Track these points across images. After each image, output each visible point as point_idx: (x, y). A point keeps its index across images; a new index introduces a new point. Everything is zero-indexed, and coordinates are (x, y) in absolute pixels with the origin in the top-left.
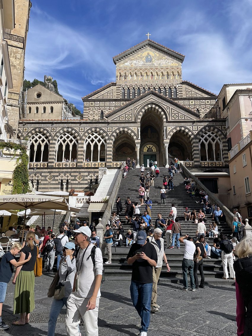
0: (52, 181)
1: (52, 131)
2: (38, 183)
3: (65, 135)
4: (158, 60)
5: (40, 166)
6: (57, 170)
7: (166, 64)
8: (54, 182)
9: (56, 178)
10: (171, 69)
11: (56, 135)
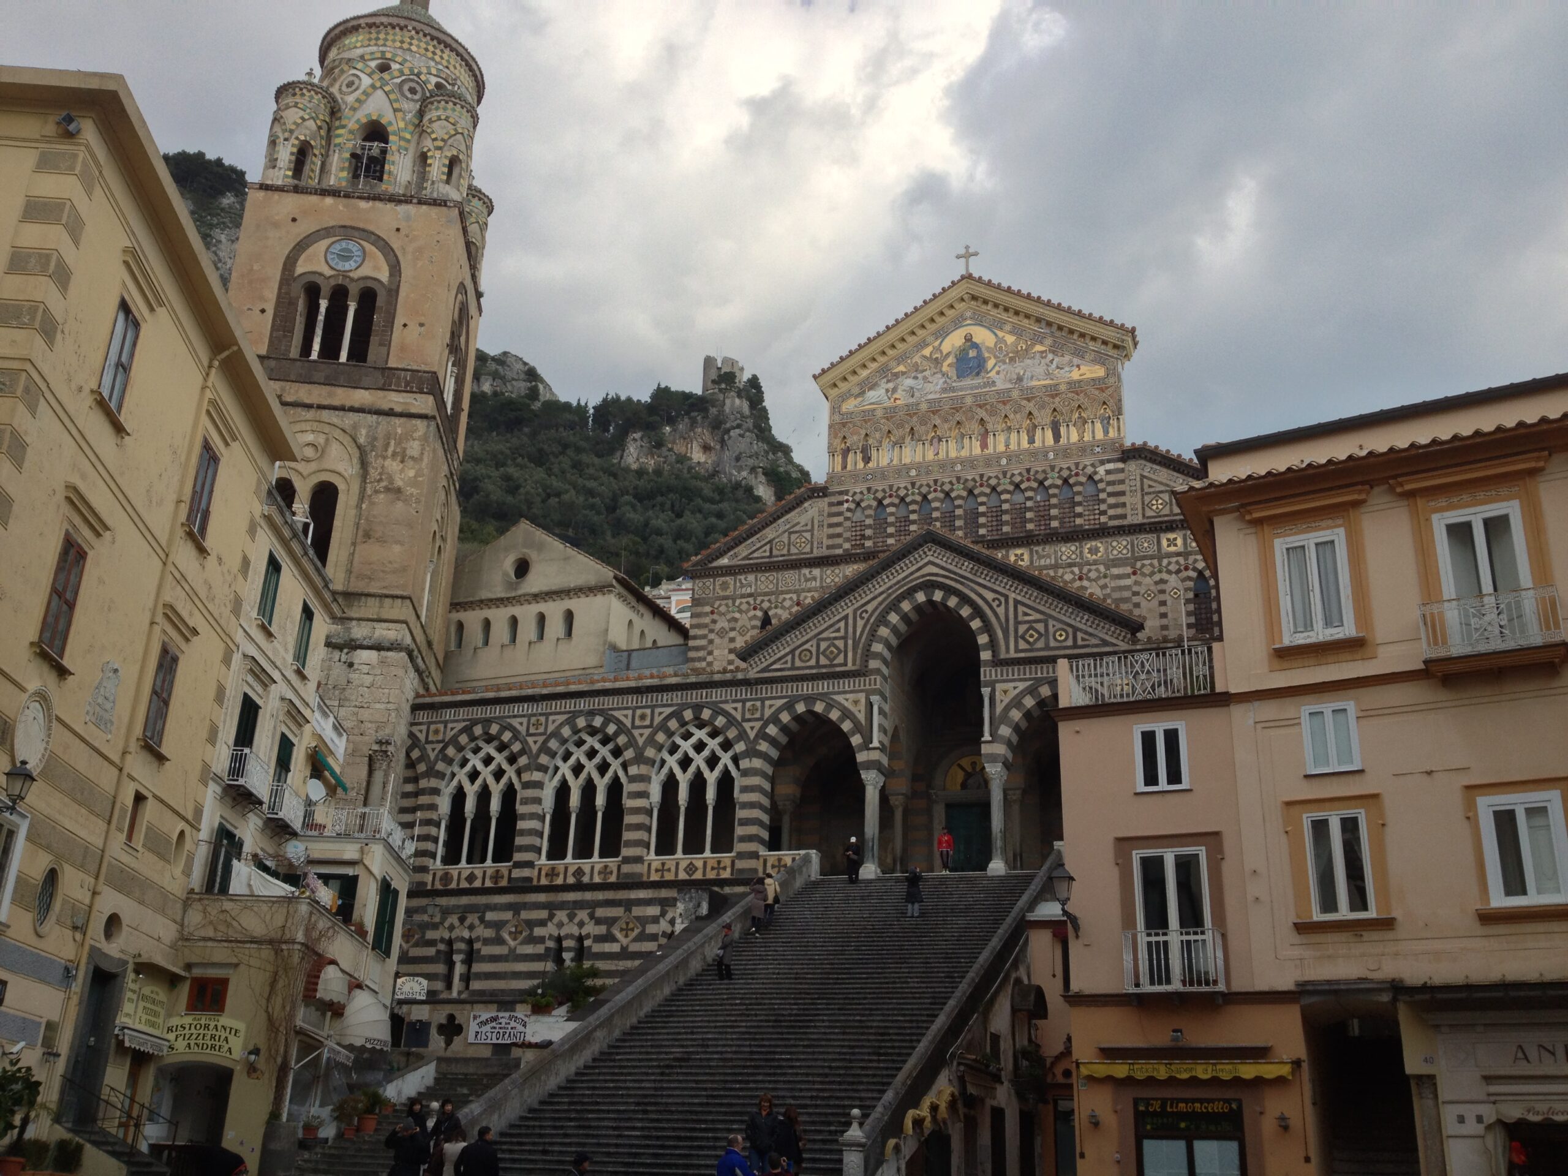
0: (522, 943)
1: (532, 730)
2: (471, 957)
3: (580, 743)
4: (1012, 359)
5: (483, 883)
6: (542, 897)
7: (1048, 374)
8: (529, 949)
9: (538, 931)
10: (1070, 395)
11: (544, 749)
